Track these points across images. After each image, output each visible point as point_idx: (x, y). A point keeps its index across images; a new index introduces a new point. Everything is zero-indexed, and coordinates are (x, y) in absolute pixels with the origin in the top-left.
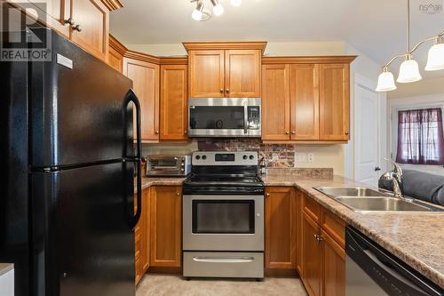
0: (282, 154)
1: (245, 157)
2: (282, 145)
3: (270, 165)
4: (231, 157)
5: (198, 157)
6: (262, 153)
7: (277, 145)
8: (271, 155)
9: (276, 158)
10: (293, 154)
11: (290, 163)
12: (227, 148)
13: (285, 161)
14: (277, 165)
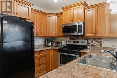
0: (97, 42)
1: (82, 42)
2: (97, 38)
3: (92, 45)
4: (78, 42)
5: (68, 42)
6: (89, 41)
7: (95, 38)
8: (93, 42)
9: (94, 43)
10: (102, 42)
11: (100, 45)
12: (78, 39)
13: (98, 44)
14: (95, 45)
